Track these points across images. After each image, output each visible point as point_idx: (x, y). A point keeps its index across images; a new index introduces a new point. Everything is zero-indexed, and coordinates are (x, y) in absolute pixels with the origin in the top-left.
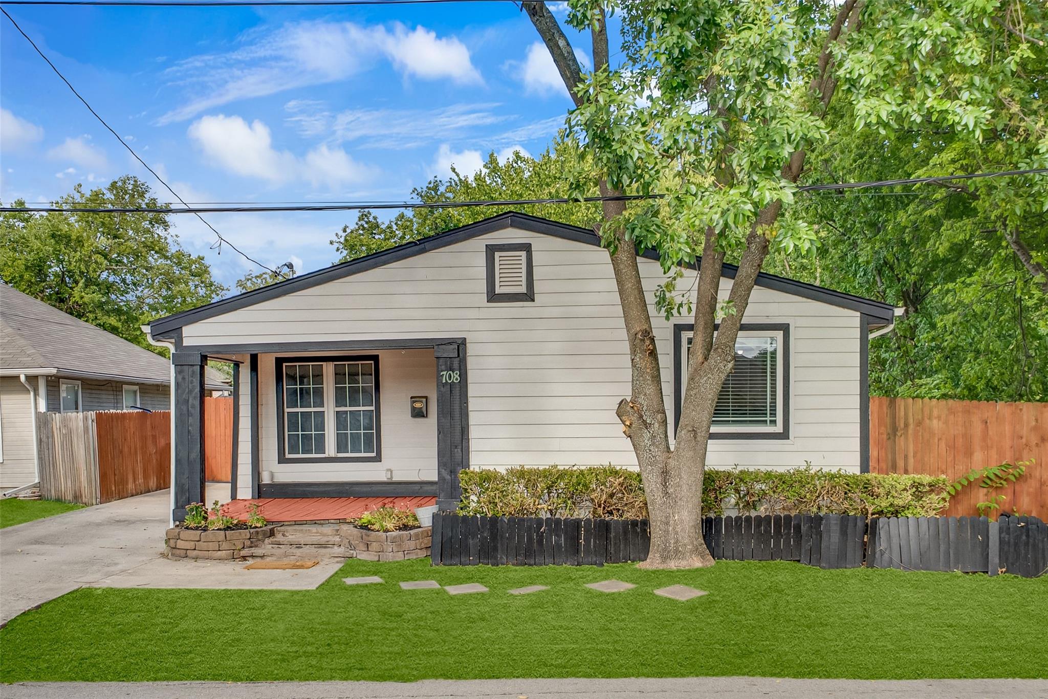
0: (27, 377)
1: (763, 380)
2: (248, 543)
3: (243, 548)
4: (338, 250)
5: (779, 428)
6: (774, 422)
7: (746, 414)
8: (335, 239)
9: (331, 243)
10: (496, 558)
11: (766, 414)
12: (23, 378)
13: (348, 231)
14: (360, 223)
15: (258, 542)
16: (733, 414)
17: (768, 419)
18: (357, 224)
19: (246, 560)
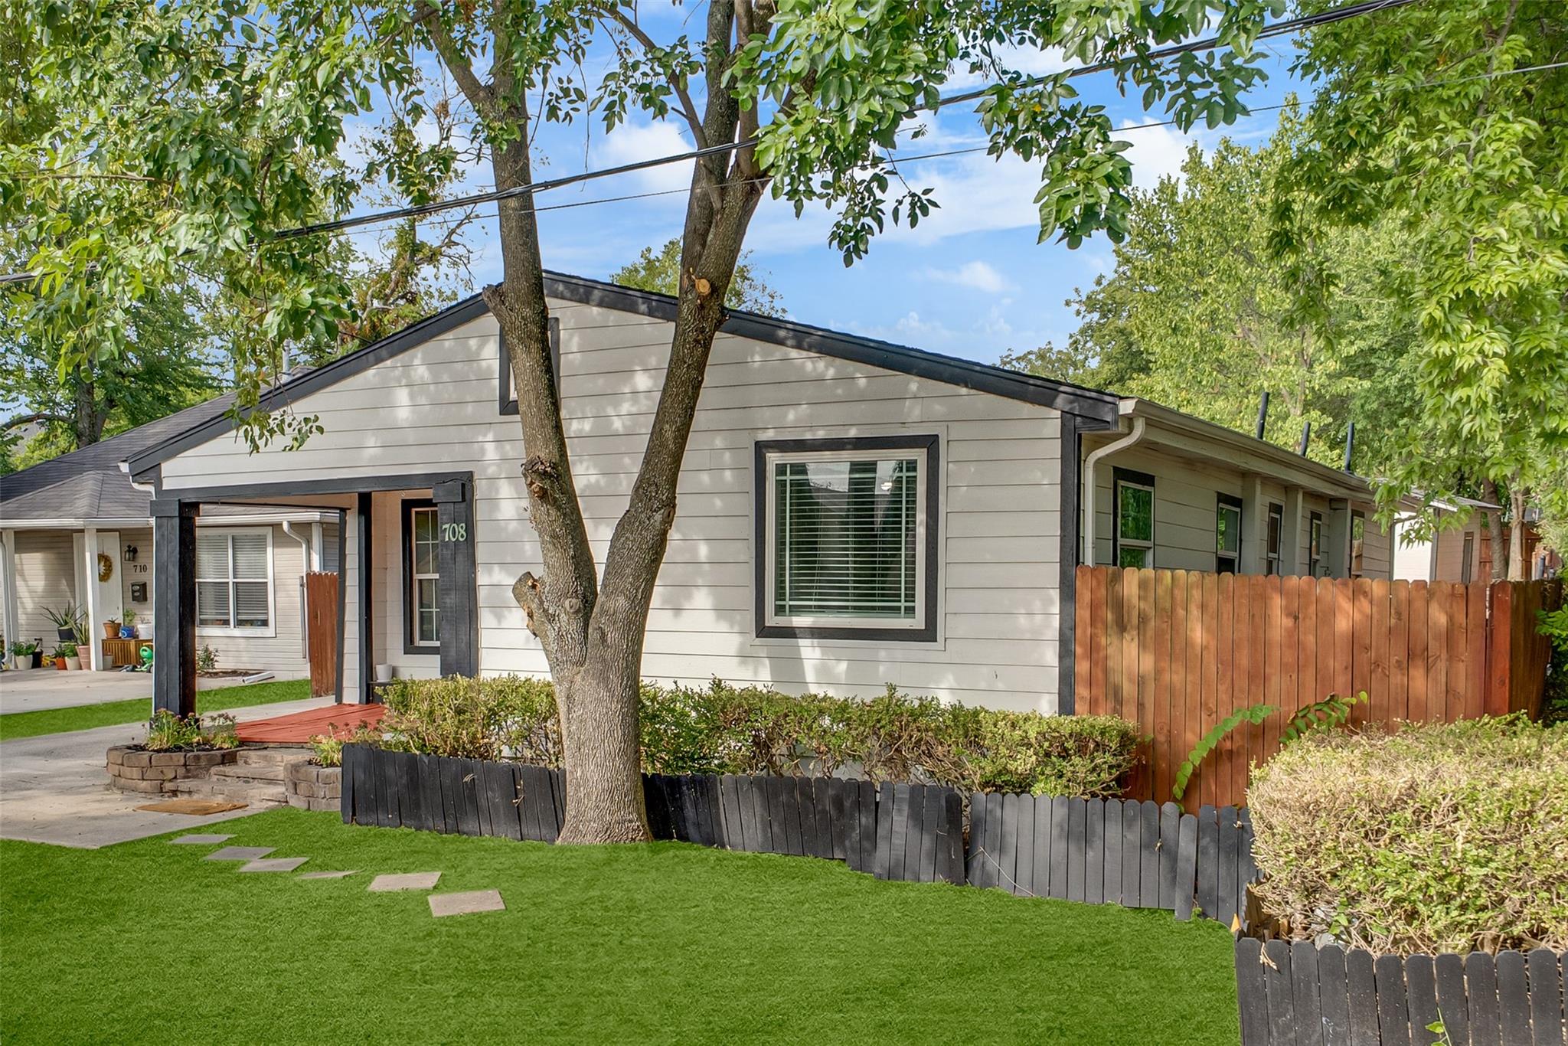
0: (291, 524)
1: (894, 536)
2: (181, 771)
3: (175, 778)
4: (1078, 313)
5: (918, 622)
6: (911, 611)
7: (873, 595)
8: (1074, 297)
9: (1068, 303)
10: (420, 819)
11: (899, 595)
12: (285, 526)
13: (1105, 283)
14: (1121, 270)
15: (198, 772)
16: (854, 595)
17: (903, 604)
18: (1116, 272)
19: (176, 796)
